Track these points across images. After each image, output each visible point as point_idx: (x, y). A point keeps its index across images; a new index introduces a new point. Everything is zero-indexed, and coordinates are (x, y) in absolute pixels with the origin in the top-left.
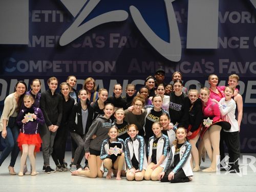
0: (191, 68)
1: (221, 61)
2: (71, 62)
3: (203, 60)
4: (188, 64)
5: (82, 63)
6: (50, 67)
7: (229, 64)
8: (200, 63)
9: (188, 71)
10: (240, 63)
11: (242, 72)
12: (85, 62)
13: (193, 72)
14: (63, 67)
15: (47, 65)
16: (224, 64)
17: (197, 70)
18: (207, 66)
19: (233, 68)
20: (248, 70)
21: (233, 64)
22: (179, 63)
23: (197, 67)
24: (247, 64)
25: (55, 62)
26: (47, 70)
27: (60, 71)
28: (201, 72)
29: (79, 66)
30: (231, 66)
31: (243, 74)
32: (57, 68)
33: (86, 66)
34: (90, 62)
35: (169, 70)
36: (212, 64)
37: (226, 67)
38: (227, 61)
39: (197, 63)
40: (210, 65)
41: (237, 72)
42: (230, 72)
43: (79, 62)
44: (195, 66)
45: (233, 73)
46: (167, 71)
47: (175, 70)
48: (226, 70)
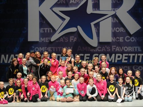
1: (113, 46)
2: (55, 48)
3: (106, 46)
4: (100, 48)
6: (47, 49)
7: (116, 48)
8: (105, 47)
9: (100, 50)
10: (120, 47)
11: (121, 51)
12: (61, 47)
13: (102, 51)
14: (52, 49)
15: (46, 49)
16: (114, 47)
17: (104, 50)
18: (107, 48)
19: (117, 49)
20: (123, 50)
21: (117, 47)
22: (97, 47)
23: (104, 49)
24: (123, 47)
25: (49, 48)
28: (105, 51)
29: (58, 49)
30: (117, 48)
32: (50, 50)
33: (61, 49)
35: (93, 50)
36: (109, 47)
37: (115, 48)
38: (115, 46)
39: (104, 47)
40: (108, 48)
41: (119, 51)
42: (116, 51)
43: (58, 48)
44: (103, 48)
45: (118, 51)
46: (92, 51)
47: (95, 50)
48: (115, 50)
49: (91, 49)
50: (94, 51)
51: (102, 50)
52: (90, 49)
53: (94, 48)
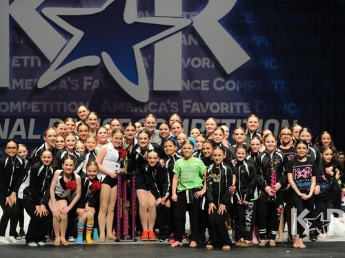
0: (157, 107)
1: (185, 102)
2: (48, 103)
3: (169, 101)
4: (155, 104)
5: (58, 104)
6: (29, 107)
7: (191, 104)
8: (166, 103)
10: (201, 104)
11: (203, 112)
12: (61, 103)
13: (160, 111)
14: (40, 107)
15: (26, 105)
16: (187, 104)
17: (163, 110)
18: (172, 106)
19: (196, 107)
20: (209, 110)
21: (195, 104)
22: (147, 103)
23: (163, 107)
24: (208, 104)
25: (33, 103)
26: (26, 110)
27: (38, 111)
28: (167, 111)
29: (55, 106)
30: (194, 106)
31: (205, 114)
32: (36, 109)
33: (62, 106)
34: (65, 103)
35: (138, 110)
36: (177, 104)
37: (189, 106)
38: (190, 101)
39: (163, 104)
40: (175, 105)
41: (199, 111)
42: (192, 111)
43: (55, 103)
44: (161, 106)
45: (196, 112)
46: (136, 111)
47: (143, 109)
48: (188, 110)
49: (133, 108)
50: (141, 111)
51: (158, 109)
52: (131, 107)
53: (142, 105)
